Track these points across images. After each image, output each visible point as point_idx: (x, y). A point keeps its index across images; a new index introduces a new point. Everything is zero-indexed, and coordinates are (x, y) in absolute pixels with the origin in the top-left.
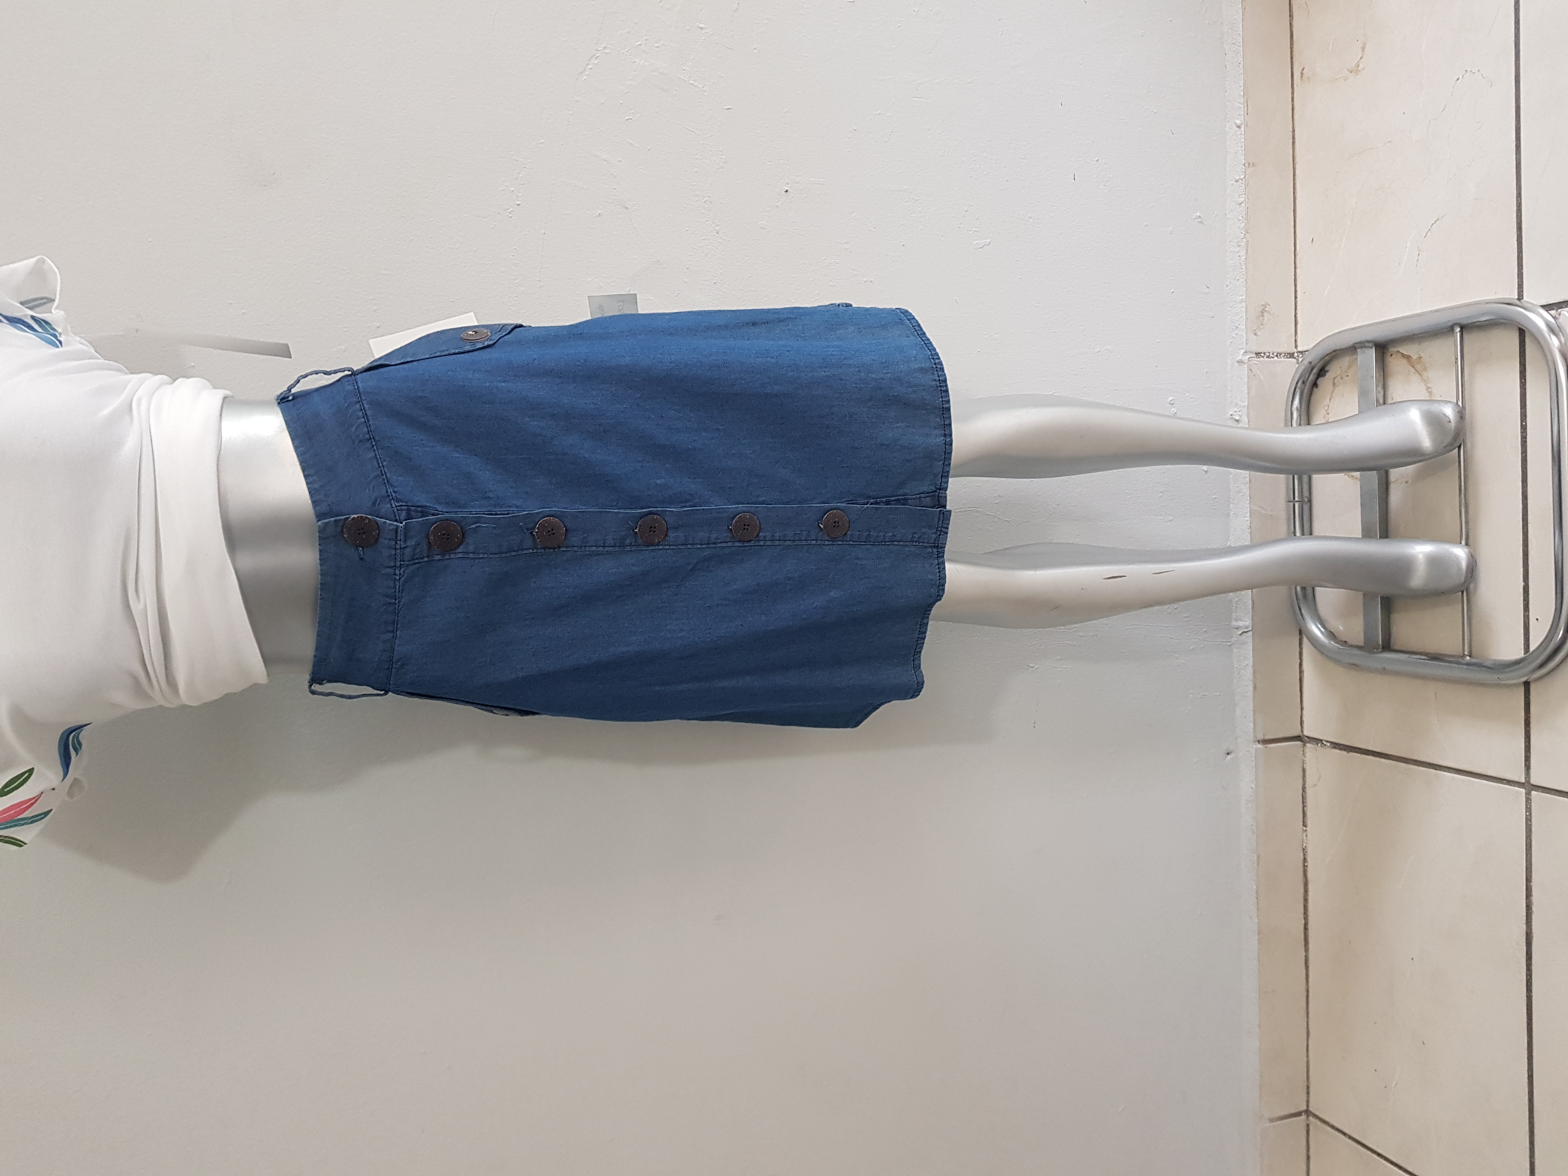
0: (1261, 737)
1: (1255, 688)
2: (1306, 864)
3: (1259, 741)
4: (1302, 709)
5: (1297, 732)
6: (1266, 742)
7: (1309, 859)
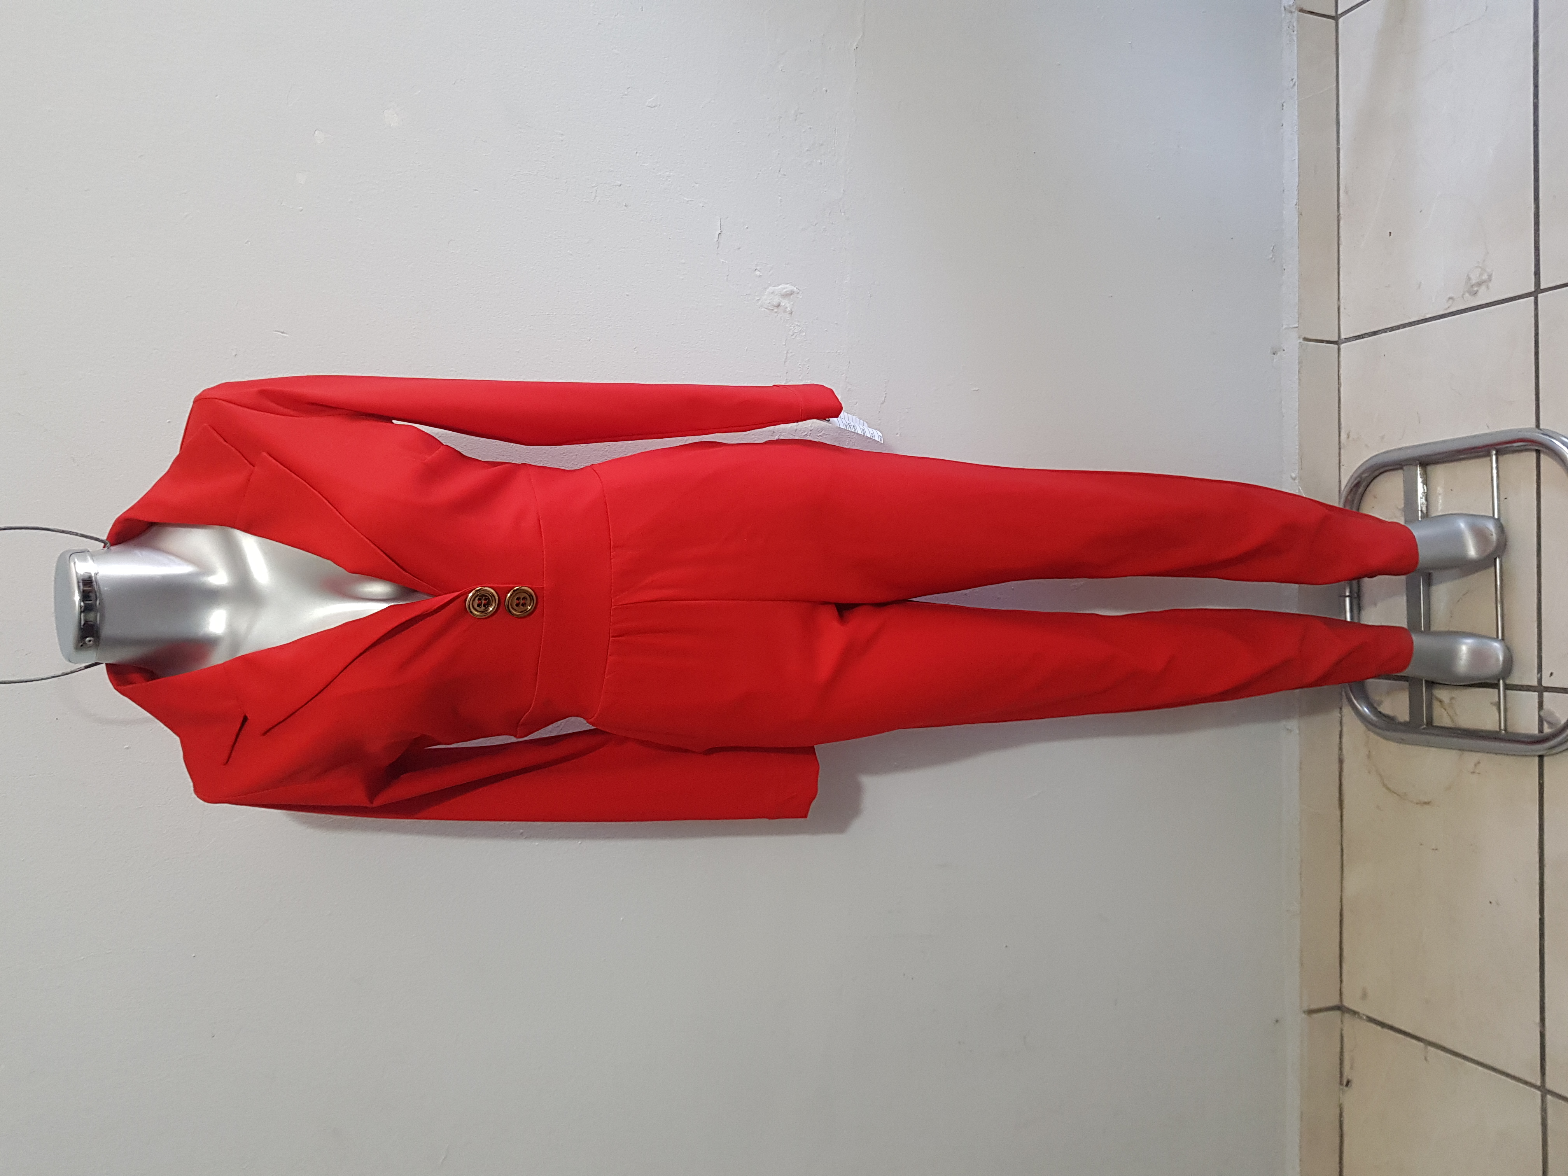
0: (1306, 1008)
1: (1302, 964)
2: (1342, 1119)
3: (1304, 1012)
4: (1341, 981)
5: (1335, 1002)
6: (1311, 1012)
7: (1345, 1114)
